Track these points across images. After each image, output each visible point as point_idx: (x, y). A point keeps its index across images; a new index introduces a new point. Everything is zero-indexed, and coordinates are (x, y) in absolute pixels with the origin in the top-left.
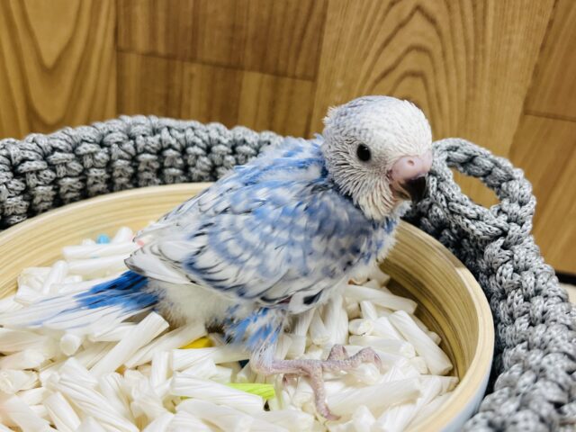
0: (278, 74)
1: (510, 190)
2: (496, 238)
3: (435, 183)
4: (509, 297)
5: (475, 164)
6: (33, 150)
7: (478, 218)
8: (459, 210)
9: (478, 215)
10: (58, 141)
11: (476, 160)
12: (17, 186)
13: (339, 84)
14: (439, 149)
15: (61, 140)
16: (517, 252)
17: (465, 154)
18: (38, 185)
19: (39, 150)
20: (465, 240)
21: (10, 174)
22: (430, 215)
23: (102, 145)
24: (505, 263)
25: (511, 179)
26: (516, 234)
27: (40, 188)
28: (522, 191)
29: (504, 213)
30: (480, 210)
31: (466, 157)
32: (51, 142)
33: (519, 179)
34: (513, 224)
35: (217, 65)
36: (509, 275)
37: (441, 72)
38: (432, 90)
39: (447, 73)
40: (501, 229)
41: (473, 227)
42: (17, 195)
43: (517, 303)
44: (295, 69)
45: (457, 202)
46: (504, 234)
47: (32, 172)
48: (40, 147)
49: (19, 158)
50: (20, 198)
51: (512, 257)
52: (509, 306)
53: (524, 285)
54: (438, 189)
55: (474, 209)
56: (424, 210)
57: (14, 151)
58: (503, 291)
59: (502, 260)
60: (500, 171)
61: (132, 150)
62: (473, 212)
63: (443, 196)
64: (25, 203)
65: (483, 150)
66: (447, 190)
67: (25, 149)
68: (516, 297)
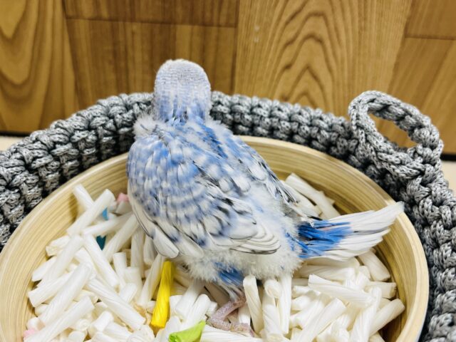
0: (205, 24)
1: (423, 136)
2: (415, 177)
3: (363, 135)
4: (432, 226)
5: (389, 112)
6: (40, 149)
7: (402, 163)
8: (387, 159)
9: (401, 161)
10: (57, 136)
11: (390, 108)
12: (33, 180)
13: (257, 28)
14: (362, 103)
15: (59, 134)
16: (434, 189)
17: (381, 104)
18: (48, 174)
19: (44, 147)
20: (389, 175)
21: (26, 173)
22: (357, 154)
23: (89, 129)
24: (426, 197)
25: (421, 126)
26: (431, 173)
27: (50, 176)
28: (432, 137)
29: (419, 155)
30: (402, 155)
31: (381, 106)
32: (52, 138)
33: (428, 127)
34: (428, 165)
35: (154, 22)
36: (430, 207)
37: (338, 11)
38: (332, 26)
39: (343, 11)
40: (419, 170)
41: (398, 171)
42: (34, 186)
43: (439, 232)
44: (219, 19)
45: (384, 152)
46: (422, 173)
47: (42, 167)
48: (45, 145)
49: (31, 158)
50: (36, 188)
51: (430, 193)
52: (433, 233)
53: (443, 216)
54: (367, 141)
55: (397, 157)
56: (352, 150)
57: (25, 152)
58: (425, 219)
59: (423, 196)
60: (411, 119)
61: (113, 127)
62: (397, 159)
63: (372, 147)
64: (40, 189)
65: (394, 100)
66: (375, 142)
67: (34, 149)
68: (438, 227)
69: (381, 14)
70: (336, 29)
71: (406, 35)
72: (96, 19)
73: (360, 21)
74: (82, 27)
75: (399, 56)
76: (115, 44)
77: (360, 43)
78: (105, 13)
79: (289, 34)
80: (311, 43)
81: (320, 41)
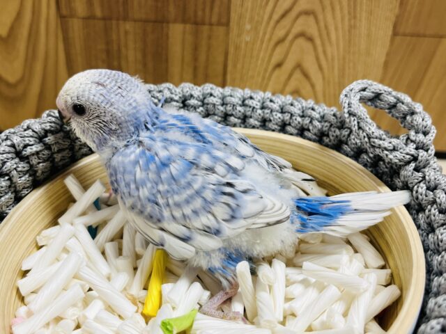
0: (197, 23)
1: (415, 123)
2: (408, 163)
3: (356, 122)
4: (427, 211)
5: (381, 100)
6: (31, 137)
7: (394, 149)
8: (380, 145)
9: (394, 147)
10: (48, 124)
11: (382, 97)
12: (24, 168)
13: (248, 27)
14: (353, 91)
15: (50, 122)
16: (427, 174)
17: (373, 92)
18: (39, 163)
19: (35, 135)
20: (381, 163)
21: (17, 160)
22: (349, 143)
24: (420, 182)
25: (413, 113)
26: (424, 158)
27: (41, 164)
28: (425, 123)
29: (412, 141)
30: (395, 141)
31: (373, 95)
32: (43, 126)
33: (420, 113)
34: (421, 151)
35: (146, 21)
36: (424, 192)
37: (328, 8)
38: (322, 24)
39: (333, 9)
40: (412, 155)
41: (391, 156)
42: (25, 174)
43: (434, 216)
44: (211, 18)
45: (376, 138)
46: (415, 159)
47: (33, 154)
48: (36, 132)
49: (22, 145)
50: (27, 176)
51: (424, 178)
52: (428, 218)
53: (438, 200)
54: (360, 128)
55: (390, 143)
56: (344, 139)
57: (16, 140)
58: (420, 205)
59: (416, 181)
60: (403, 106)
62: (390, 145)
63: (365, 134)
64: (31, 178)
65: (386, 88)
66: (367, 129)
67: (25, 137)
68: (433, 211)
69: (371, 13)
70: (326, 27)
71: (395, 34)
72: (90, 18)
73: (350, 20)
74: (76, 26)
75: (388, 55)
76: (108, 43)
77: (350, 41)
78: (98, 13)
79: (280, 33)
80: (301, 41)
81: (310, 39)
